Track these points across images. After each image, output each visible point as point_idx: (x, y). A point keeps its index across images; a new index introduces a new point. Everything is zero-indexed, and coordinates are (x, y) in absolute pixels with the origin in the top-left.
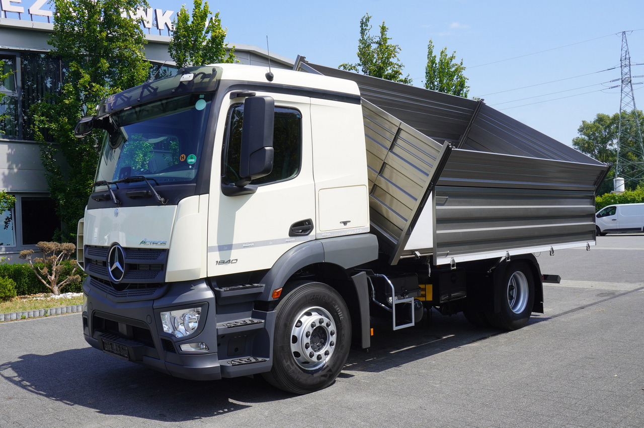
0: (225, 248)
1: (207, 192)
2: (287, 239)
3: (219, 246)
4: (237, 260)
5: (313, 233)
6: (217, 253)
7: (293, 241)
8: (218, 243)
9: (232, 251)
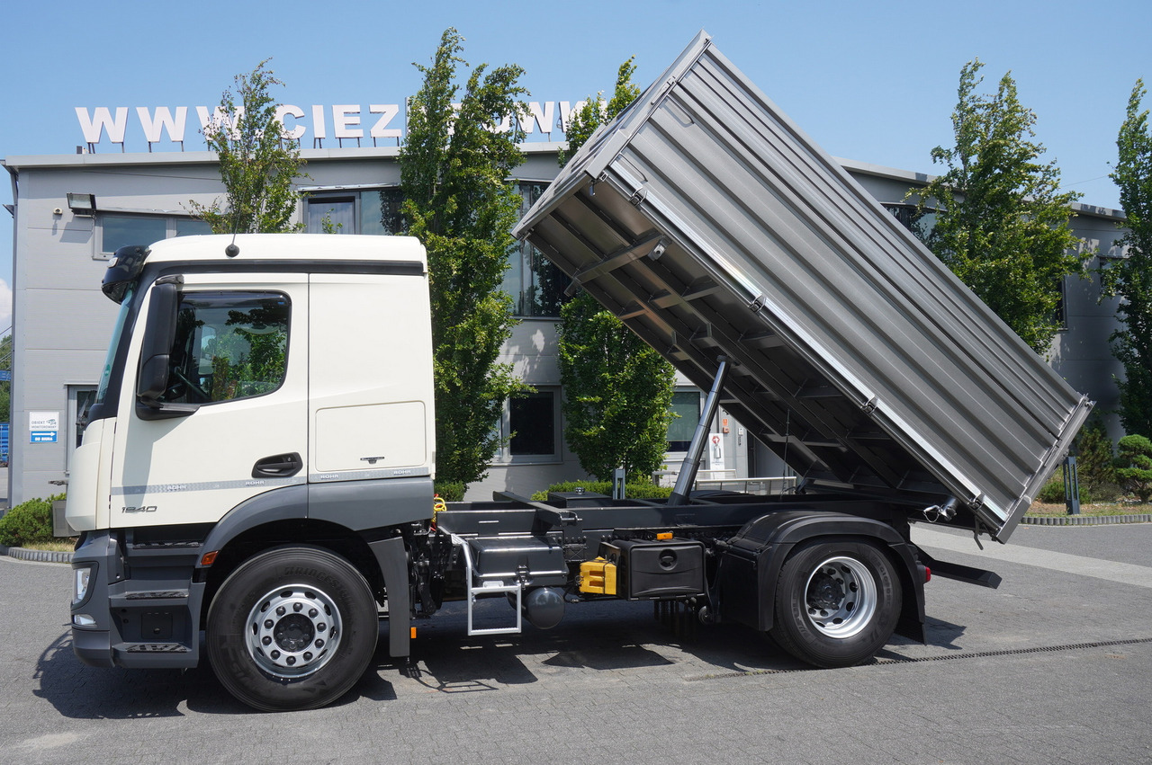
0: (134, 490)
1: (115, 414)
2: (250, 481)
3: (124, 488)
4: (156, 508)
5: (302, 474)
6: (122, 497)
7: (263, 485)
8: (123, 484)
9: (146, 495)
